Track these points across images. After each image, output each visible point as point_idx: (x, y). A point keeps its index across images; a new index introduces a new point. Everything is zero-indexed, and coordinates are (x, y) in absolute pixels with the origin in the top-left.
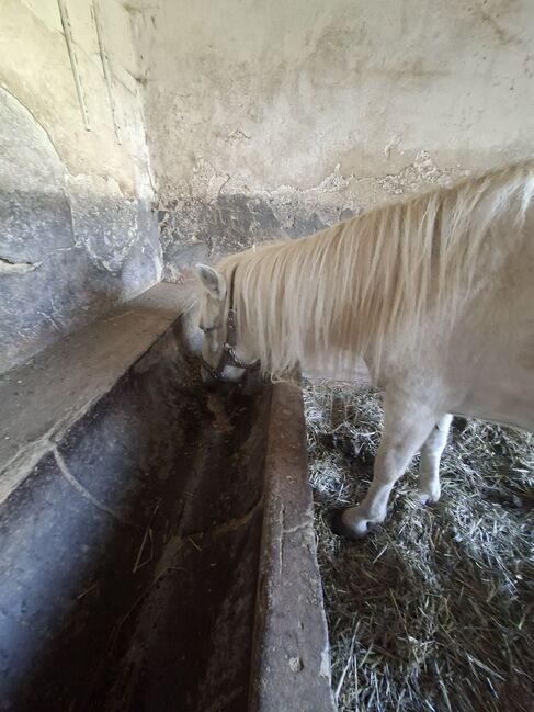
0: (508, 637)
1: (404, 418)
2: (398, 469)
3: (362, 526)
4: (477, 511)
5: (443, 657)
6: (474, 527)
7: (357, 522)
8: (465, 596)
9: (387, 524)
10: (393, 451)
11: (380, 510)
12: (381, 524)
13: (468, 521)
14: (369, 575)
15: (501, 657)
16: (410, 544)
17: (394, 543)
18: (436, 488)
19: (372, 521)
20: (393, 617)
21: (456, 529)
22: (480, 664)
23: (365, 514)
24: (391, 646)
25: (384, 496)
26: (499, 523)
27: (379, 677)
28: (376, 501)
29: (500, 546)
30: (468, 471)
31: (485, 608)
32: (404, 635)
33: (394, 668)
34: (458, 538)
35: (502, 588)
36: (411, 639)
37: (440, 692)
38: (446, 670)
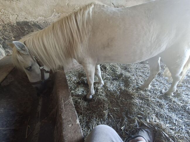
0: (119, 101)
1: (88, 69)
2: (92, 81)
3: (91, 97)
4: (111, 83)
5: (110, 111)
6: (111, 86)
7: (90, 97)
8: (112, 99)
9: (96, 94)
10: (90, 77)
11: (93, 92)
12: (95, 94)
13: (110, 86)
14: (94, 105)
15: (119, 105)
16: (101, 95)
17: (98, 97)
18: (103, 82)
19: (92, 95)
20: (100, 110)
21: (108, 88)
22: (116, 108)
23: (91, 94)
24: (101, 115)
25: (92, 88)
26: (115, 83)
27: (101, 122)
28: (91, 90)
29: (116, 87)
30: (108, 76)
31: (115, 99)
32: (103, 112)
33: (103, 118)
34: (109, 90)
35: (117, 94)
36: (104, 111)
37: (111, 117)
38: (111, 113)
